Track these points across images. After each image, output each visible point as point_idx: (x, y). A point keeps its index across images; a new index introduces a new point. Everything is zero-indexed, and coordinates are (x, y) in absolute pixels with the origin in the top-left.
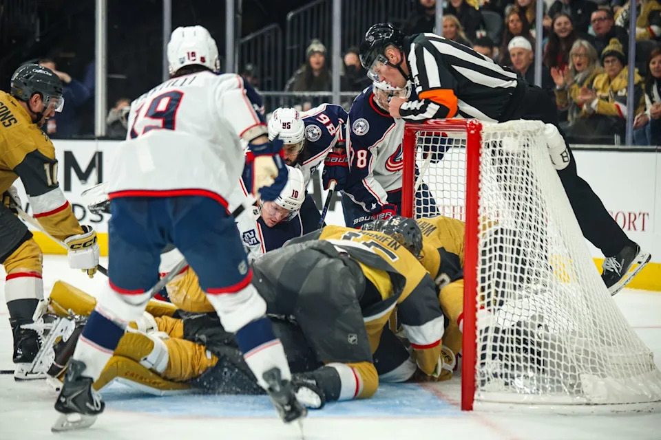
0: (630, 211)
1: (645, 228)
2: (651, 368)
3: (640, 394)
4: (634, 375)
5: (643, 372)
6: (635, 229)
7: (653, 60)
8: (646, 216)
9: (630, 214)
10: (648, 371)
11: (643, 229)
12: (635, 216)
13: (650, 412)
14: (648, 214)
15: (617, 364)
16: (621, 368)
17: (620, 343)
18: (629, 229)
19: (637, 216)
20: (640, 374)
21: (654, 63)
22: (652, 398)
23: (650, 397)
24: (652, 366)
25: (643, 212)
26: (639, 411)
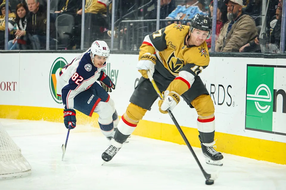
0: (8, 81)
1: (15, 89)
2: (20, 156)
3: (16, 168)
4: (13, 160)
5: (17, 158)
6: (10, 90)
7: (18, 10)
8: (15, 83)
9: (7, 83)
10: (19, 157)
11: (14, 90)
12: (10, 84)
13: (21, 177)
14: (16, 83)
15: (5, 155)
16: (7, 157)
17: (5, 145)
18: (7, 90)
19: (11, 83)
20: (15, 159)
21: (19, 11)
22: (22, 170)
23: (21, 170)
24: (21, 155)
25: (13, 81)
26: (15, 177)
